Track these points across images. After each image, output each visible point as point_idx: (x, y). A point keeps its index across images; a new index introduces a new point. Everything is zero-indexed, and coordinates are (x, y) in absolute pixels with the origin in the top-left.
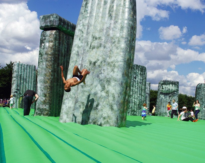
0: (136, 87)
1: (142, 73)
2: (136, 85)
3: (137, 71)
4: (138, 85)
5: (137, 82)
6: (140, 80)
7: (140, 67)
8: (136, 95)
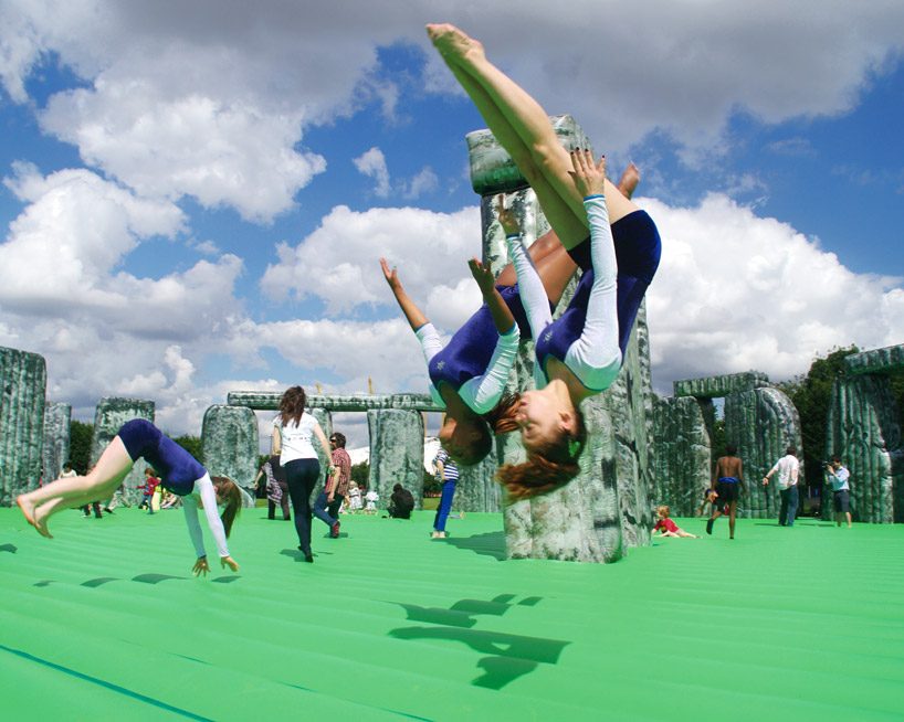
0: (12, 419)
1: (30, 375)
2: (9, 412)
3: (16, 369)
4: (16, 413)
5: (12, 403)
6: (25, 396)
7: (26, 357)
8: (9, 442)
